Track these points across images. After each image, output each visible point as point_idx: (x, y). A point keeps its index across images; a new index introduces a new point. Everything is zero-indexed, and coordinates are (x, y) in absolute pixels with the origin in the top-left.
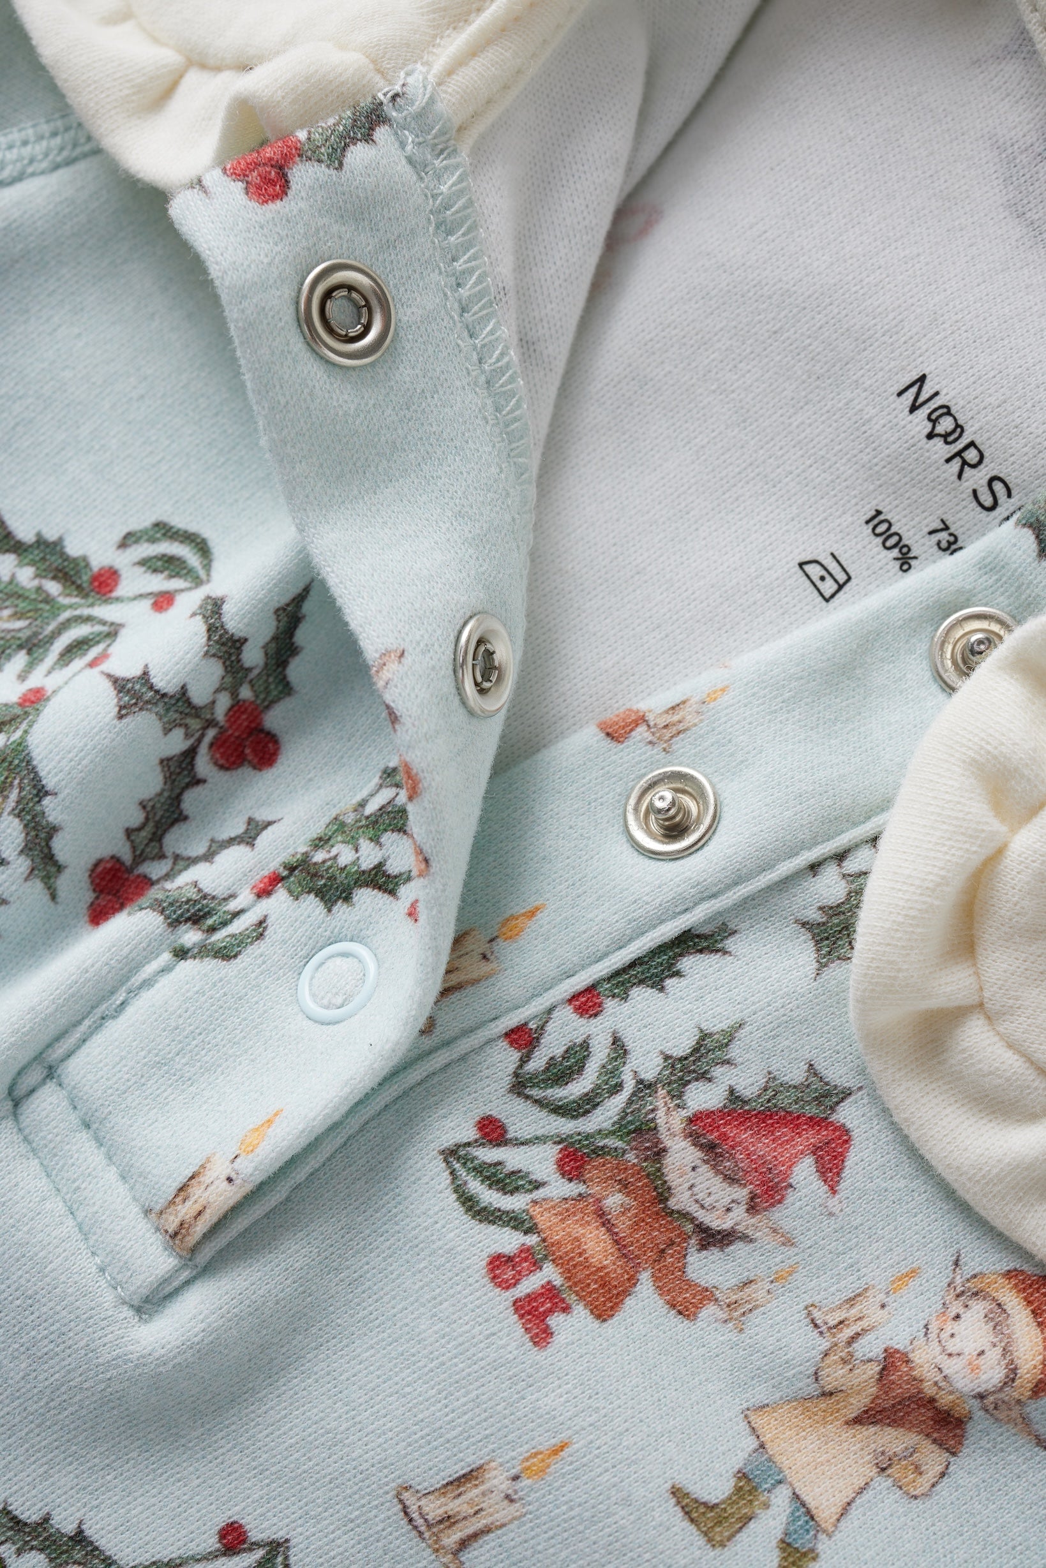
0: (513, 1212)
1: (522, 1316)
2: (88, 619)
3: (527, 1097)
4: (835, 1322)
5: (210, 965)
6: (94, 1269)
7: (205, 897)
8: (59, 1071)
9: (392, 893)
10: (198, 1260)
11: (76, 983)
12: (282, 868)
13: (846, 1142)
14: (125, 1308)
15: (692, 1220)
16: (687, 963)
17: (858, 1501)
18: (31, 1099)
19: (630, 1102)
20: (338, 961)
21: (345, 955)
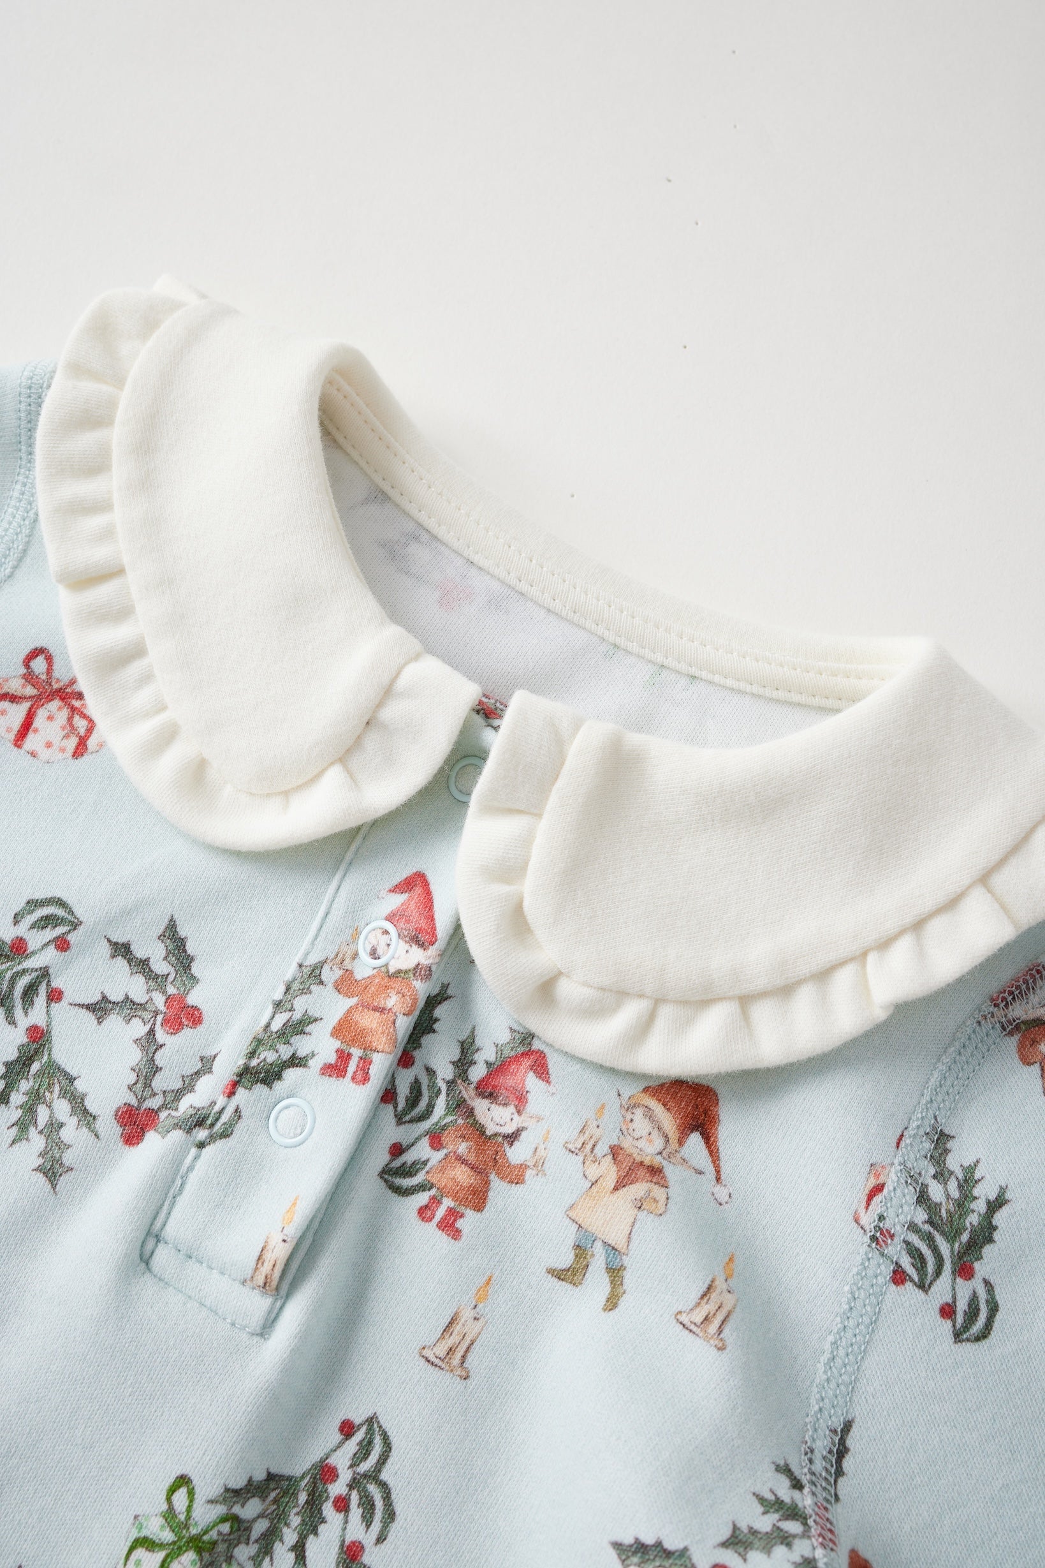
0: (420, 1183)
1: (443, 1230)
2: (24, 971)
3: (405, 1122)
4: (581, 1145)
5: (220, 1144)
6: (228, 1326)
7: (199, 1110)
8: (162, 1235)
9: (305, 1066)
10: (282, 1293)
11: (152, 1184)
12: (235, 1077)
13: (544, 1057)
14: (254, 1337)
15: (500, 1135)
16: (438, 1012)
17: (634, 1230)
18: (154, 1257)
19: (448, 1095)
20: (286, 1111)
21: (287, 1107)
